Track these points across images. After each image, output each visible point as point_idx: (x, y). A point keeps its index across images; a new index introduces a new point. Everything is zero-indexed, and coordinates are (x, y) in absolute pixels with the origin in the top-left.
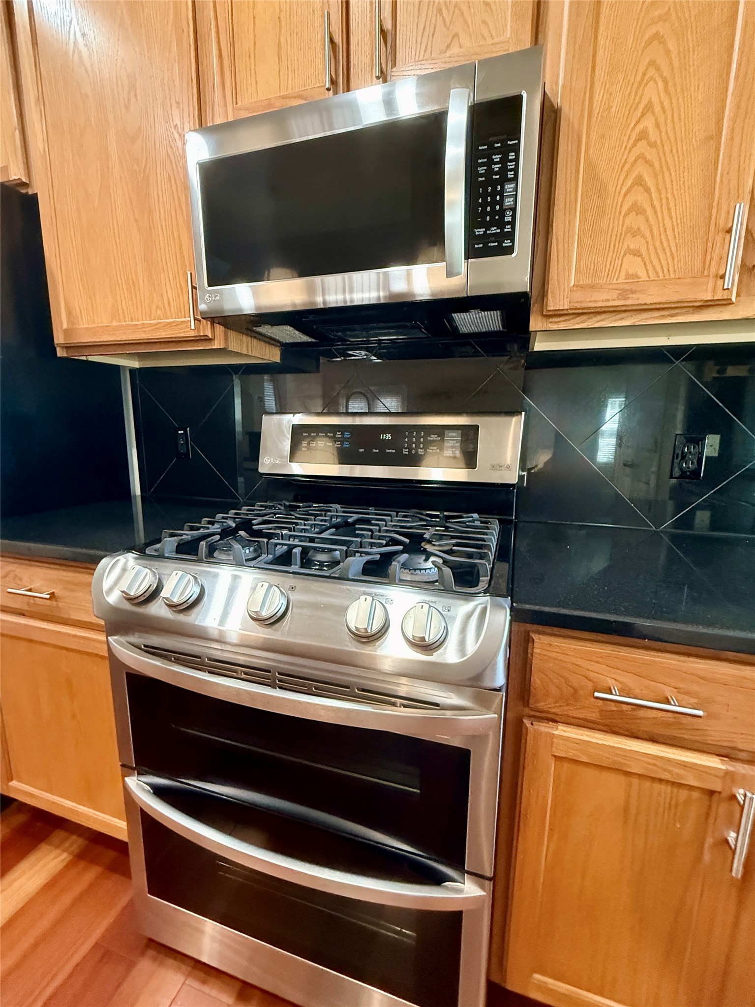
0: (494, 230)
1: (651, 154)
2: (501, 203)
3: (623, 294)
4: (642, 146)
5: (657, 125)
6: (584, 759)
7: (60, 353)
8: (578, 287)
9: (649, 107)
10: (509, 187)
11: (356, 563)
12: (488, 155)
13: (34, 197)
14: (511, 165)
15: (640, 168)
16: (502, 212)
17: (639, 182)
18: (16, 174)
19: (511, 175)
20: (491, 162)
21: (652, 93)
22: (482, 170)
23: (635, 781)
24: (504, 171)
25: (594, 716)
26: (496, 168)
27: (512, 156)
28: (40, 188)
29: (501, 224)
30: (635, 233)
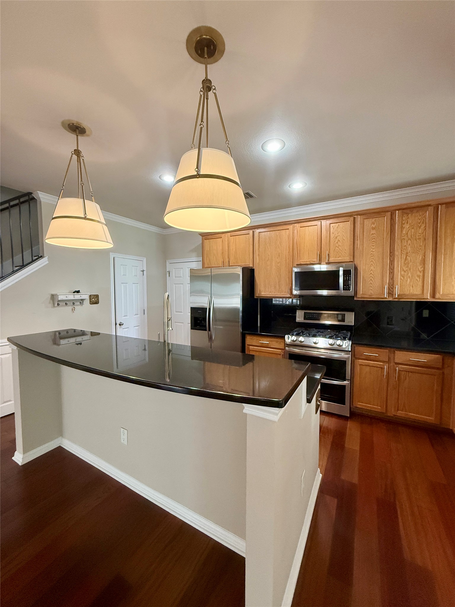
0: (347, 287)
1: (372, 276)
2: (348, 283)
3: (370, 296)
4: (371, 275)
5: (373, 272)
6: (363, 364)
7: (255, 297)
8: (362, 294)
9: (372, 270)
10: (350, 281)
11: (328, 336)
12: (346, 277)
13: (254, 269)
14: (350, 278)
15: (371, 278)
16: (349, 284)
17: (371, 280)
18: (251, 266)
19: (350, 280)
20: (347, 278)
21: (372, 268)
22: (345, 279)
23: (371, 367)
24: (349, 279)
25: (364, 358)
26: (348, 278)
27: (350, 277)
28: (255, 268)
29: (349, 286)
30: (371, 287)
